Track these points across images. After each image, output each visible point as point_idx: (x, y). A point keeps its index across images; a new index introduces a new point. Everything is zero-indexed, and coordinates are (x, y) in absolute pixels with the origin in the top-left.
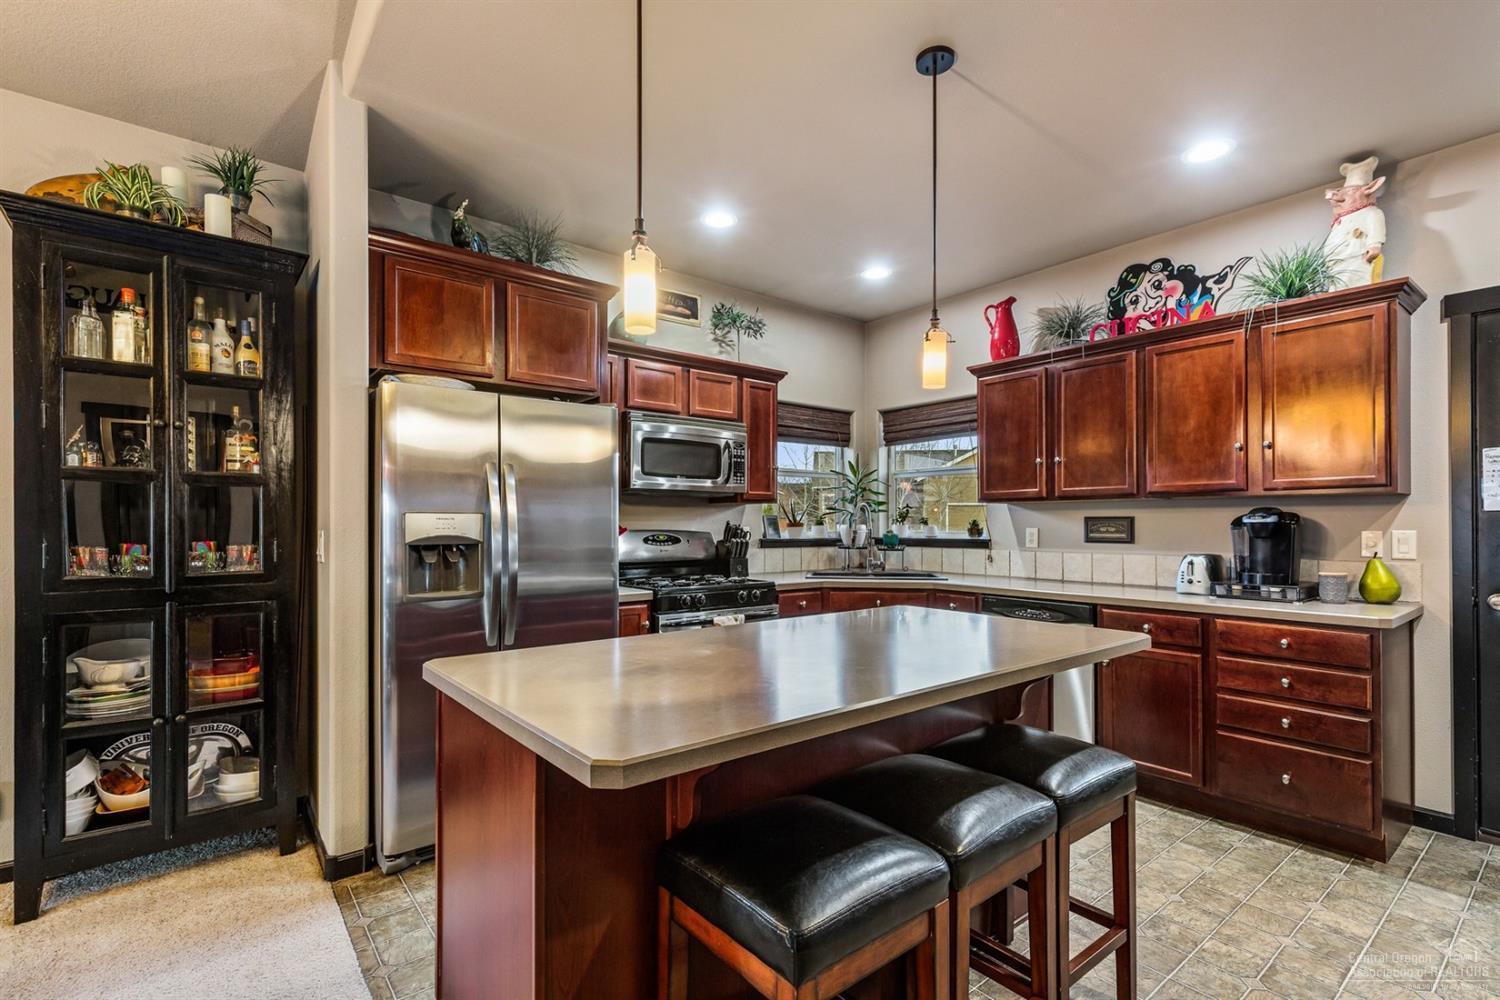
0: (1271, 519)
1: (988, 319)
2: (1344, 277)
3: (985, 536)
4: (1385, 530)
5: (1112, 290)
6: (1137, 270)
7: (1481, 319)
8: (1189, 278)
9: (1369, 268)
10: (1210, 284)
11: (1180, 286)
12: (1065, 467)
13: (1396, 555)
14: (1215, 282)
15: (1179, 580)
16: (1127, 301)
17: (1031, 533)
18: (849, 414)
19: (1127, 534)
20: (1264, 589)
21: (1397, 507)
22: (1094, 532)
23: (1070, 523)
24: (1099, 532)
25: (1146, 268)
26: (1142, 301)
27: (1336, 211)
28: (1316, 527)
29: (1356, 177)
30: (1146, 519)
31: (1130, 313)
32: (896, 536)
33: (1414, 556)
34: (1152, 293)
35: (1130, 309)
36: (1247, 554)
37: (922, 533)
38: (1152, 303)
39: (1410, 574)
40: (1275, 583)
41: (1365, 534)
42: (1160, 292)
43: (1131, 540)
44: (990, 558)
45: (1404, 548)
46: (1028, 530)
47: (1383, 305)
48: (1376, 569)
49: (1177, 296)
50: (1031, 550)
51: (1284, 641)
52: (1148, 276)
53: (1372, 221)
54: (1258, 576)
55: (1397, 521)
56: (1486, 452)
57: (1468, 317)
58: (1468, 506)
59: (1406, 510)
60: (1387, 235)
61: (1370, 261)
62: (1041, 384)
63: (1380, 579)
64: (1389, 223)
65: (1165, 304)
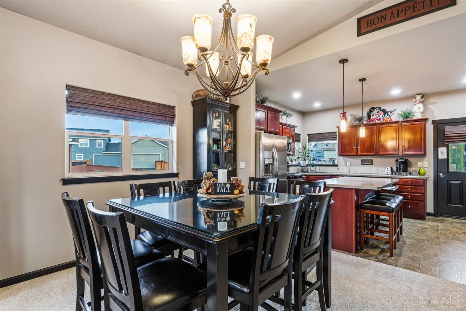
0: (404, 160)
1: (340, 116)
2: (417, 116)
3: (336, 164)
4: (422, 162)
5: (368, 112)
6: (373, 109)
7: (438, 125)
8: (385, 112)
9: (421, 114)
10: (389, 113)
11: (383, 113)
12: (360, 149)
13: (424, 167)
14: (390, 113)
15: (385, 172)
16: (371, 115)
17: (348, 163)
18: (300, 134)
19: (371, 163)
20: (402, 173)
21: (424, 158)
22: (363, 163)
23: (358, 161)
24: (365, 163)
25: (375, 108)
26: (375, 115)
27: (415, 103)
28: (410, 161)
29: (418, 98)
30: (375, 160)
31: (372, 117)
32: (314, 164)
33: (427, 167)
34: (377, 113)
35: (372, 116)
36: (398, 167)
37: (320, 163)
38: (377, 116)
39: (427, 170)
40: (404, 172)
41: (419, 163)
42: (378, 114)
43: (372, 164)
44: (338, 169)
45: (425, 165)
46: (348, 162)
47: (424, 122)
48: (421, 169)
49: (382, 115)
50: (348, 167)
51: (409, 182)
52: (376, 110)
53: (421, 106)
54: (401, 171)
55: (424, 160)
56: (439, 148)
57: (436, 125)
58: (436, 158)
59: (426, 158)
60: (424, 109)
61: (421, 113)
62: (354, 132)
63: (422, 171)
64: (424, 107)
65: (380, 116)
